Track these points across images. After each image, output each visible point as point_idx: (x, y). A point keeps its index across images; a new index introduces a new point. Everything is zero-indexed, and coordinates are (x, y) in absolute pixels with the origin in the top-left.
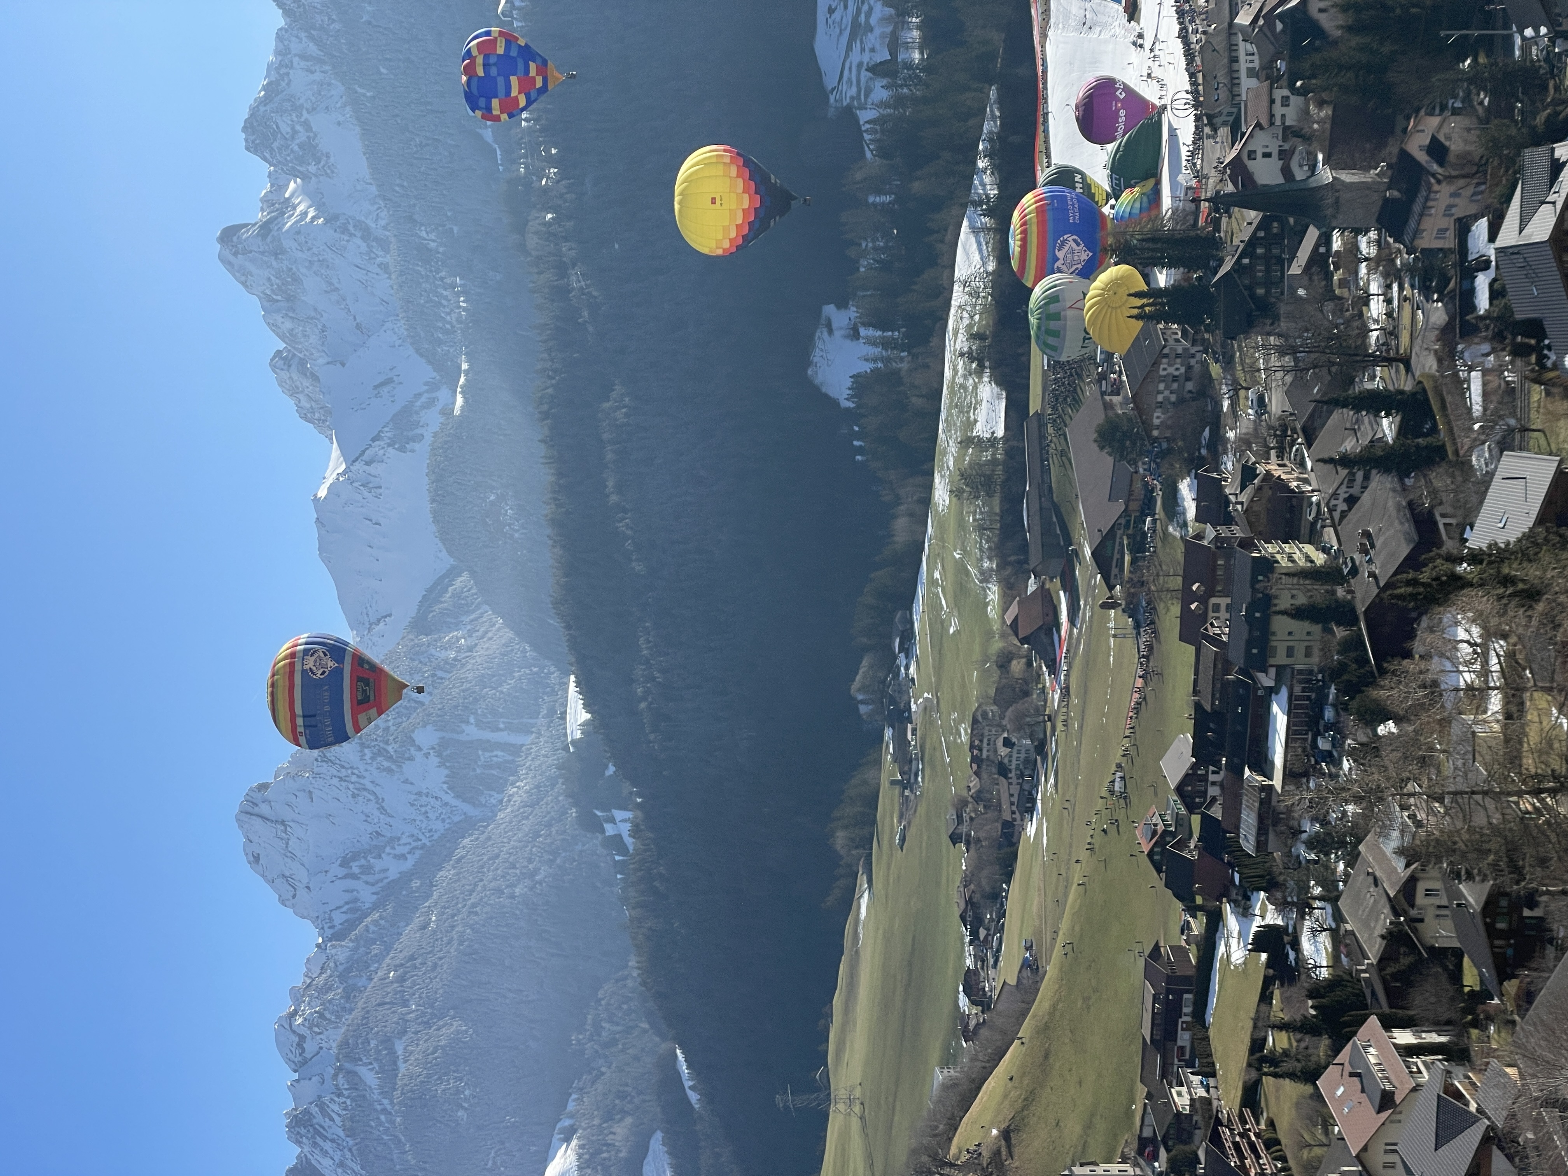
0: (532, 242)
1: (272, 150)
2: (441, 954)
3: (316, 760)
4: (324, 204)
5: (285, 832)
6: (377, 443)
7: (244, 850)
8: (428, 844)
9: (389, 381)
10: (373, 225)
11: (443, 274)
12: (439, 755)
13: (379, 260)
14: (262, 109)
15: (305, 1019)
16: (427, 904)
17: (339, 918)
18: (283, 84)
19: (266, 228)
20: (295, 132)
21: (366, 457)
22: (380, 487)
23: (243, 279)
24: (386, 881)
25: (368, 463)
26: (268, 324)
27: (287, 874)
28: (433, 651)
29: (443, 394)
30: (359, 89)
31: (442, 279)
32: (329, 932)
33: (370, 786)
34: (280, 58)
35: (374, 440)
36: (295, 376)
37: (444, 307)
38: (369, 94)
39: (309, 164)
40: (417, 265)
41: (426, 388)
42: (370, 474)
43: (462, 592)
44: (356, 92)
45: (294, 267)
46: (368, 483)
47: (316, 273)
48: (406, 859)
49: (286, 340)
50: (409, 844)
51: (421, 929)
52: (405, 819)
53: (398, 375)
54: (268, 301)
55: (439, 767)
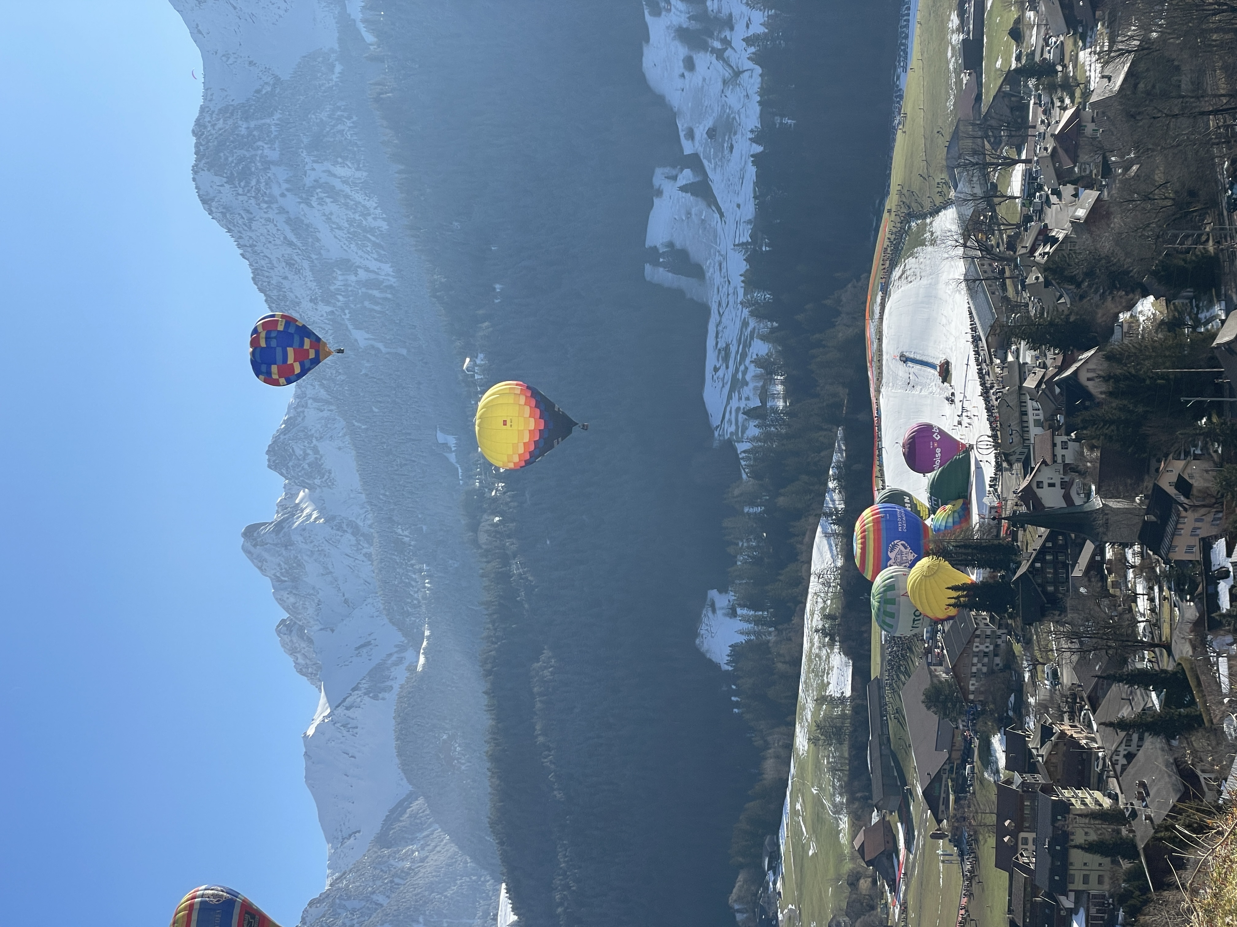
0: (483, 538)
1: (288, 468)
4: (325, 508)
6: (356, 692)
9: (368, 644)
10: (361, 524)
11: (413, 562)
13: (365, 550)
14: (282, 437)
18: (299, 419)
19: (279, 526)
20: (306, 455)
21: (347, 703)
22: (357, 728)
23: (260, 564)
25: (348, 708)
26: (277, 599)
28: (392, 862)
29: (409, 654)
30: (356, 424)
31: (412, 565)
34: (298, 400)
35: (354, 689)
36: (295, 639)
37: (413, 587)
38: (363, 427)
39: (315, 478)
40: (394, 554)
41: (396, 649)
42: (349, 717)
43: (418, 814)
44: (354, 425)
45: (299, 555)
46: (347, 724)
47: (316, 560)
49: (289, 612)
53: (375, 639)
54: (278, 581)
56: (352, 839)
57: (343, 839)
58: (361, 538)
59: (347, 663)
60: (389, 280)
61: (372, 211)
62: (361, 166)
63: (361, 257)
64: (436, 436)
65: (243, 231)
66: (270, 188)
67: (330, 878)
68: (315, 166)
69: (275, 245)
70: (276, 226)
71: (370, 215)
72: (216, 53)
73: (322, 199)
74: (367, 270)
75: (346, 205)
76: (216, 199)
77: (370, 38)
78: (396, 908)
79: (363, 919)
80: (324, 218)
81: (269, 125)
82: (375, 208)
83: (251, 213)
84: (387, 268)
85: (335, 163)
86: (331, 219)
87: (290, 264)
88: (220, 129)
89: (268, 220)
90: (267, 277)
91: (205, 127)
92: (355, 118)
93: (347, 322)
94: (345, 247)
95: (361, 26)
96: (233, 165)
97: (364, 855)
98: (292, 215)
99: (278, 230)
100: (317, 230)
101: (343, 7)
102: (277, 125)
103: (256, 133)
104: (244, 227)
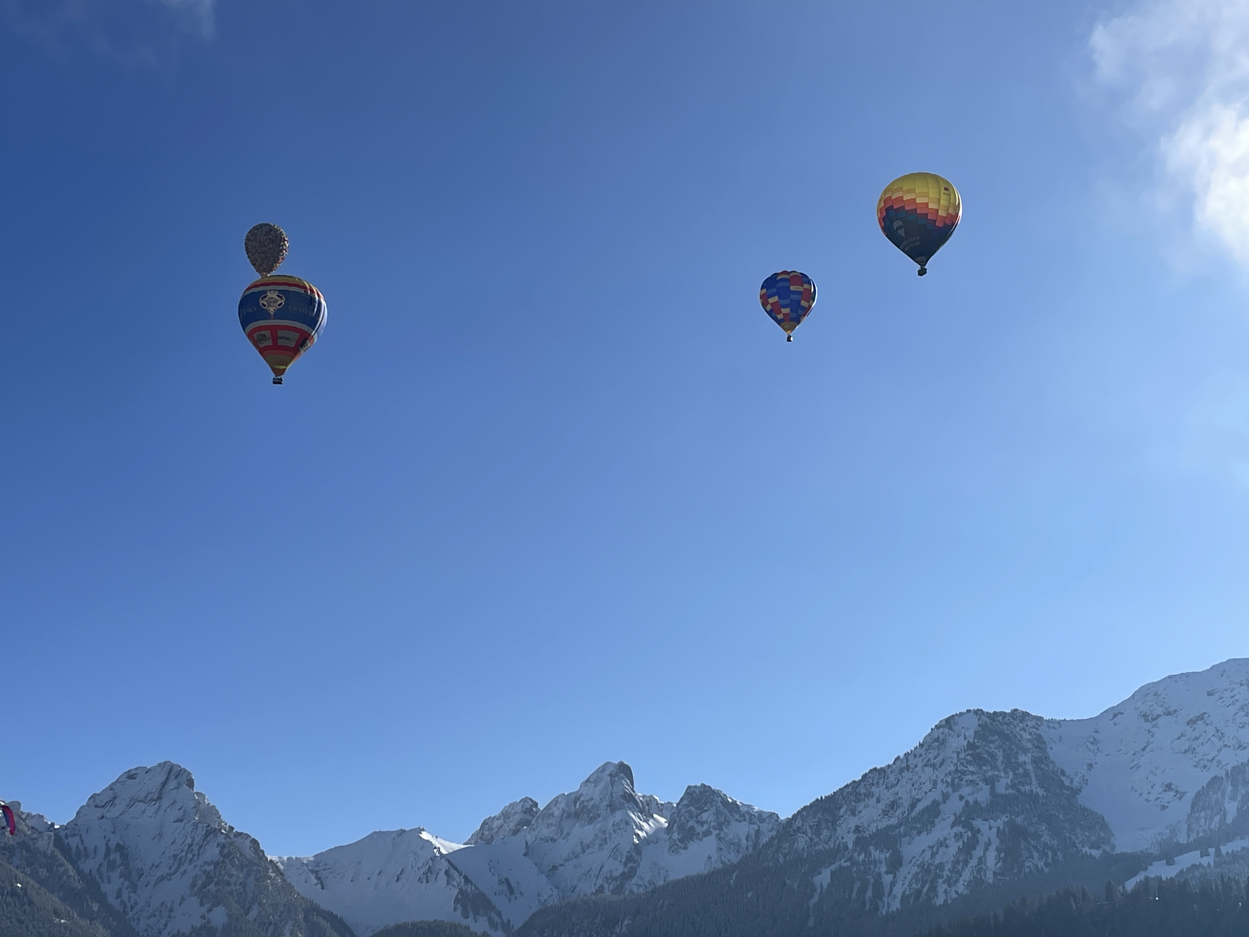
1: (688, 806)
2: (31, 927)
3: (208, 826)
4: (649, 844)
5: (152, 800)
6: (463, 880)
7: (140, 767)
8: (127, 917)
9: (511, 891)
10: (633, 882)
12: (203, 927)
13: (606, 886)
14: (719, 800)
16: (75, 915)
17: (73, 842)
18: (737, 817)
19: (630, 798)
20: (702, 824)
21: (452, 871)
22: (427, 882)
23: (592, 780)
24: (100, 881)
25: (447, 873)
26: (557, 797)
27: (116, 801)
30: (735, 875)
32: (62, 834)
33: (182, 869)
34: (756, 815)
35: (466, 878)
36: (518, 816)
38: (732, 882)
39: (678, 834)
40: (602, 917)
41: (505, 921)
42: (438, 873)
44: (733, 873)
45: (601, 819)
46: (431, 872)
47: (596, 835)
48: (117, 898)
49: (545, 811)
50: (129, 901)
51: (54, 911)
52: (151, 897)
53: (516, 899)
54: (576, 798)
55: (192, 927)
56: (316, 881)
57: (317, 872)
58: (619, 882)
59: (492, 869)
60: (883, 907)
61: (954, 889)
62: (999, 877)
63: (905, 878)
65: (921, 759)
66: (967, 785)
67: (278, 860)
68: (994, 830)
69: (911, 790)
70: (930, 791)
71: (949, 886)
72: (1096, 732)
73: (961, 837)
74: (893, 884)
75: (957, 862)
76: (950, 732)
77: (1131, 885)
78: (244, 928)
79: (235, 895)
80: (942, 839)
81: (1030, 783)
82: (956, 892)
83: (940, 767)
84: (896, 905)
85: (998, 850)
86: (941, 846)
87: (893, 805)
88: (1021, 736)
89: (935, 784)
90: (878, 782)
91: (1022, 721)
92: (1046, 870)
93: (837, 864)
94: (914, 860)
95: (1140, 877)
96: (987, 748)
97: (298, 894)
98: (942, 807)
99: (926, 793)
100: (929, 832)
101: (1159, 858)
102: (1032, 791)
103: (1021, 770)
104: (926, 760)
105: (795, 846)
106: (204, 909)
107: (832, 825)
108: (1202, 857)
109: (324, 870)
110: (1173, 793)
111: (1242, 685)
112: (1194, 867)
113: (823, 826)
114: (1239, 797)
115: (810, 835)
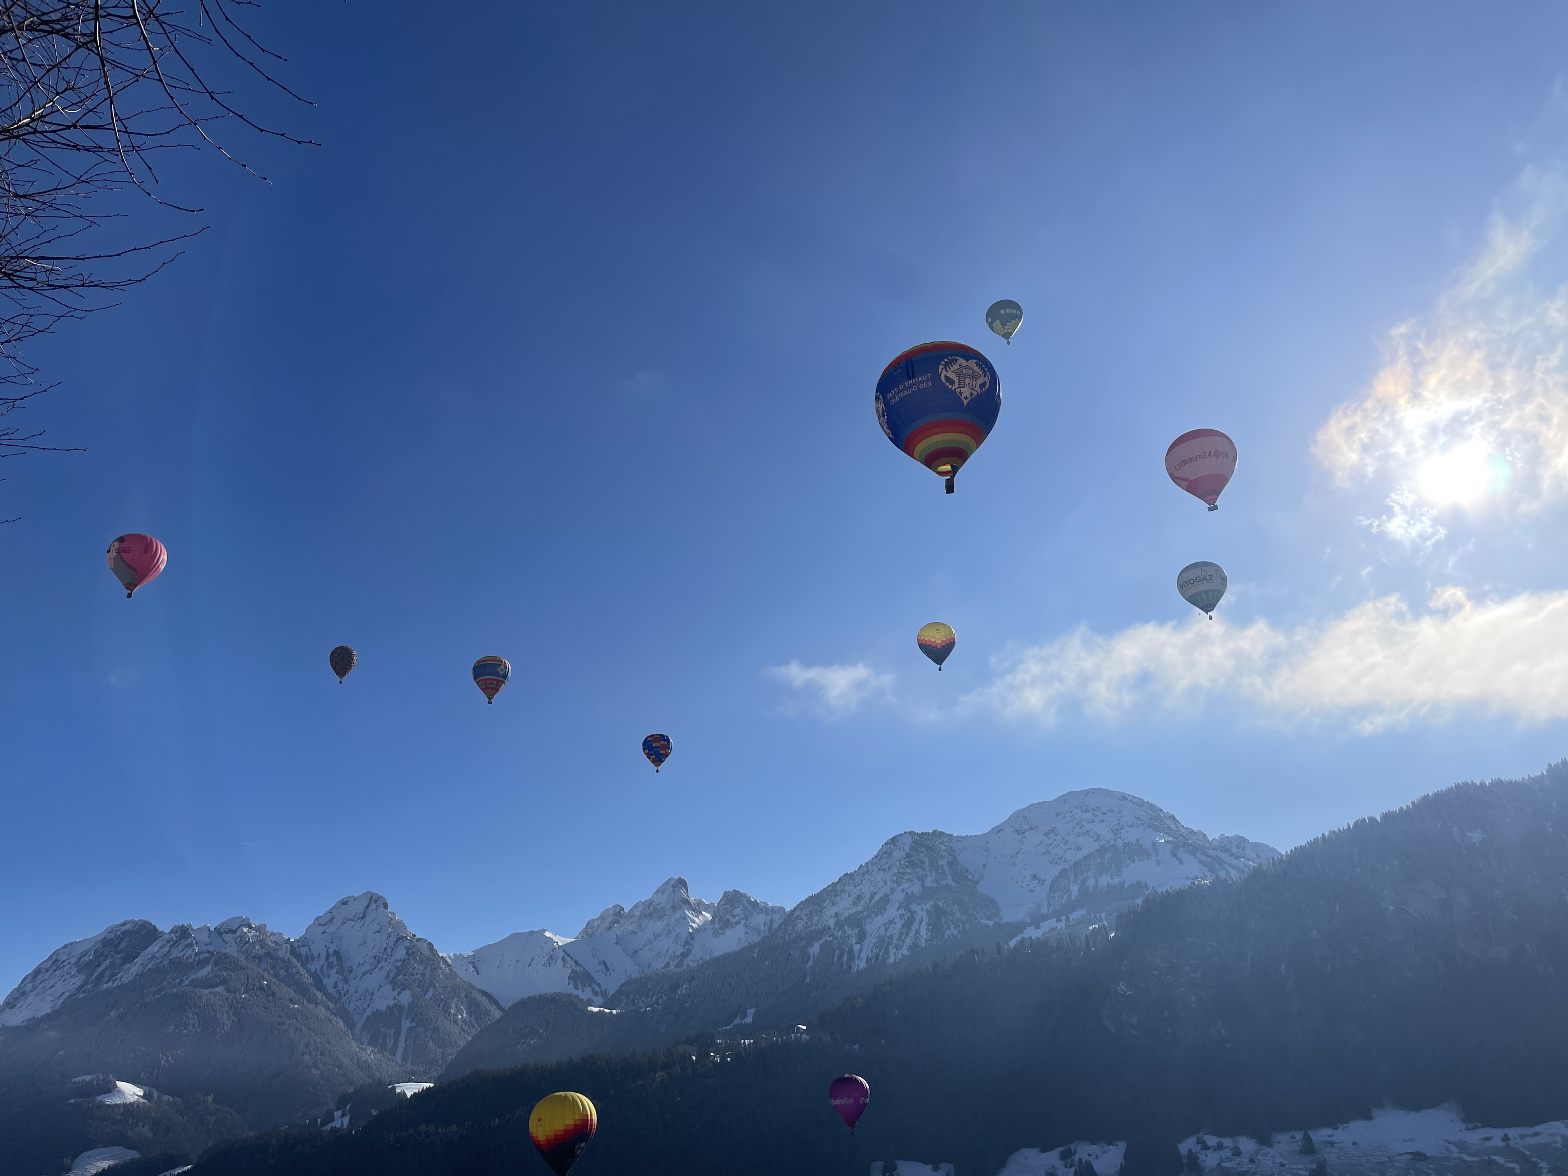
0: (681, 1049)
1: (725, 905)
2: (273, 1012)
3: (398, 935)
4: (699, 932)
5: (358, 919)
6: (574, 964)
7: (350, 896)
8: (341, 1001)
9: (607, 969)
10: (689, 959)
11: (664, 997)
12: (394, 1006)
13: (671, 962)
14: (745, 899)
15: (246, 933)
16: (305, 1001)
17: (304, 951)
18: (758, 910)
19: (687, 902)
20: (734, 916)
21: (566, 957)
22: (550, 966)
23: (660, 890)
24: (322, 977)
25: (563, 959)
26: (637, 903)
27: (333, 920)
28: (455, 999)
29: (600, 1000)
30: (756, 950)
31: (661, 997)
32: (296, 945)
33: (380, 966)
34: (770, 908)
35: (576, 962)
36: (611, 918)
37: (647, 999)
38: (755, 955)
39: (719, 924)
40: (668, 983)
41: (604, 990)
42: (557, 960)
43: (488, 1015)
44: (755, 949)
45: (667, 917)
46: (552, 959)
47: (664, 928)
48: (334, 988)
49: (629, 913)
50: (343, 990)
51: (290, 999)
52: (358, 987)
53: (610, 974)
54: (650, 903)
55: (387, 1006)
56: (473, 969)
57: (473, 963)
58: (680, 959)
59: (594, 955)
60: (855, 966)
61: (900, 952)
62: (929, 942)
63: (868, 946)
64: (751, 1008)
65: (876, 865)
66: (906, 882)
67: (447, 956)
68: (925, 911)
69: (870, 887)
70: (883, 887)
71: (897, 950)
72: (987, 843)
73: (904, 917)
74: (860, 951)
75: (902, 934)
76: (895, 847)
77: (1013, 943)
78: (423, 1005)
79: (417, 982)
80: (891, 919)
81: (947, 879)
82: (902, 954)
83: (888, 870)
84: (863, 965)
85: (928, 925)
86: (891, 923)
87: (859, 898)
88: (940, 848)
89: (886, 882)
90: (849, 883)
91: (940, 838)
92: (959, 936)
93: (823, 940)
94: (874, 934)
95: (1019, 937)
96: (918, 857)
97: (461, 979)
98: (891, 897)
99: (880, 888)
100: (883, 914)
101: (1030, 925)
102: (948, 884)
103: (940, 871)
104: (879, 866)
105: (796, 928)
106: (395, 993)
107: (820, 913)
108: (1057, 922)
109: (479, 961)
110: (1037, 881)
111: (1077, 808)
112: (1053, 929)
113: (814, 914)
114: (1079, 882)
115: (805, 920)
